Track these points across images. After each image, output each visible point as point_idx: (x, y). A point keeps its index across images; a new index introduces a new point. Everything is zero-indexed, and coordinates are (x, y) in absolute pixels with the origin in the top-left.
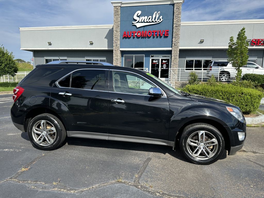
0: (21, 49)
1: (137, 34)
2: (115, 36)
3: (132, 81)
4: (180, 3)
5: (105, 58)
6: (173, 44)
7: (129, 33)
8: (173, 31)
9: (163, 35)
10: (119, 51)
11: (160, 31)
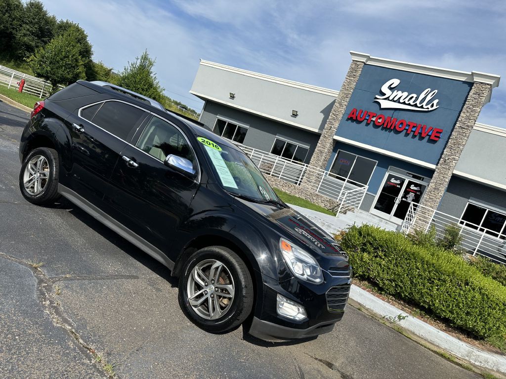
0: (191, 92)
1: (377, 120)
2: (334, 112)
3: (328, 197)
4: (488, 84)
5: (309, 147)
6: (441, 159)
7: (362, 114)
8: (451, 135)
9: (428, 135)
10: (331, 141)
11: (425, 126)
